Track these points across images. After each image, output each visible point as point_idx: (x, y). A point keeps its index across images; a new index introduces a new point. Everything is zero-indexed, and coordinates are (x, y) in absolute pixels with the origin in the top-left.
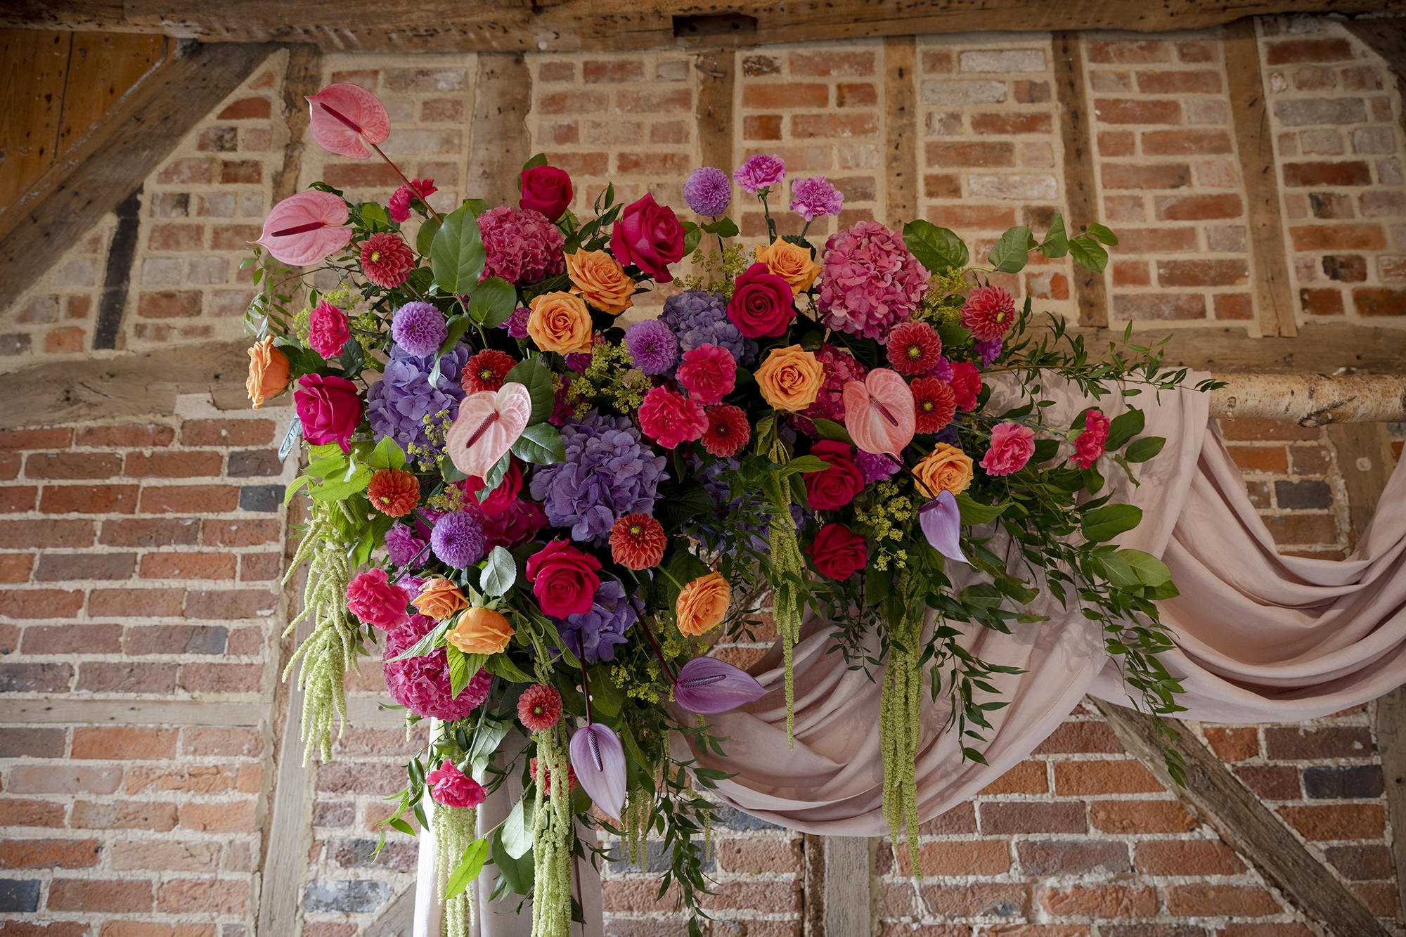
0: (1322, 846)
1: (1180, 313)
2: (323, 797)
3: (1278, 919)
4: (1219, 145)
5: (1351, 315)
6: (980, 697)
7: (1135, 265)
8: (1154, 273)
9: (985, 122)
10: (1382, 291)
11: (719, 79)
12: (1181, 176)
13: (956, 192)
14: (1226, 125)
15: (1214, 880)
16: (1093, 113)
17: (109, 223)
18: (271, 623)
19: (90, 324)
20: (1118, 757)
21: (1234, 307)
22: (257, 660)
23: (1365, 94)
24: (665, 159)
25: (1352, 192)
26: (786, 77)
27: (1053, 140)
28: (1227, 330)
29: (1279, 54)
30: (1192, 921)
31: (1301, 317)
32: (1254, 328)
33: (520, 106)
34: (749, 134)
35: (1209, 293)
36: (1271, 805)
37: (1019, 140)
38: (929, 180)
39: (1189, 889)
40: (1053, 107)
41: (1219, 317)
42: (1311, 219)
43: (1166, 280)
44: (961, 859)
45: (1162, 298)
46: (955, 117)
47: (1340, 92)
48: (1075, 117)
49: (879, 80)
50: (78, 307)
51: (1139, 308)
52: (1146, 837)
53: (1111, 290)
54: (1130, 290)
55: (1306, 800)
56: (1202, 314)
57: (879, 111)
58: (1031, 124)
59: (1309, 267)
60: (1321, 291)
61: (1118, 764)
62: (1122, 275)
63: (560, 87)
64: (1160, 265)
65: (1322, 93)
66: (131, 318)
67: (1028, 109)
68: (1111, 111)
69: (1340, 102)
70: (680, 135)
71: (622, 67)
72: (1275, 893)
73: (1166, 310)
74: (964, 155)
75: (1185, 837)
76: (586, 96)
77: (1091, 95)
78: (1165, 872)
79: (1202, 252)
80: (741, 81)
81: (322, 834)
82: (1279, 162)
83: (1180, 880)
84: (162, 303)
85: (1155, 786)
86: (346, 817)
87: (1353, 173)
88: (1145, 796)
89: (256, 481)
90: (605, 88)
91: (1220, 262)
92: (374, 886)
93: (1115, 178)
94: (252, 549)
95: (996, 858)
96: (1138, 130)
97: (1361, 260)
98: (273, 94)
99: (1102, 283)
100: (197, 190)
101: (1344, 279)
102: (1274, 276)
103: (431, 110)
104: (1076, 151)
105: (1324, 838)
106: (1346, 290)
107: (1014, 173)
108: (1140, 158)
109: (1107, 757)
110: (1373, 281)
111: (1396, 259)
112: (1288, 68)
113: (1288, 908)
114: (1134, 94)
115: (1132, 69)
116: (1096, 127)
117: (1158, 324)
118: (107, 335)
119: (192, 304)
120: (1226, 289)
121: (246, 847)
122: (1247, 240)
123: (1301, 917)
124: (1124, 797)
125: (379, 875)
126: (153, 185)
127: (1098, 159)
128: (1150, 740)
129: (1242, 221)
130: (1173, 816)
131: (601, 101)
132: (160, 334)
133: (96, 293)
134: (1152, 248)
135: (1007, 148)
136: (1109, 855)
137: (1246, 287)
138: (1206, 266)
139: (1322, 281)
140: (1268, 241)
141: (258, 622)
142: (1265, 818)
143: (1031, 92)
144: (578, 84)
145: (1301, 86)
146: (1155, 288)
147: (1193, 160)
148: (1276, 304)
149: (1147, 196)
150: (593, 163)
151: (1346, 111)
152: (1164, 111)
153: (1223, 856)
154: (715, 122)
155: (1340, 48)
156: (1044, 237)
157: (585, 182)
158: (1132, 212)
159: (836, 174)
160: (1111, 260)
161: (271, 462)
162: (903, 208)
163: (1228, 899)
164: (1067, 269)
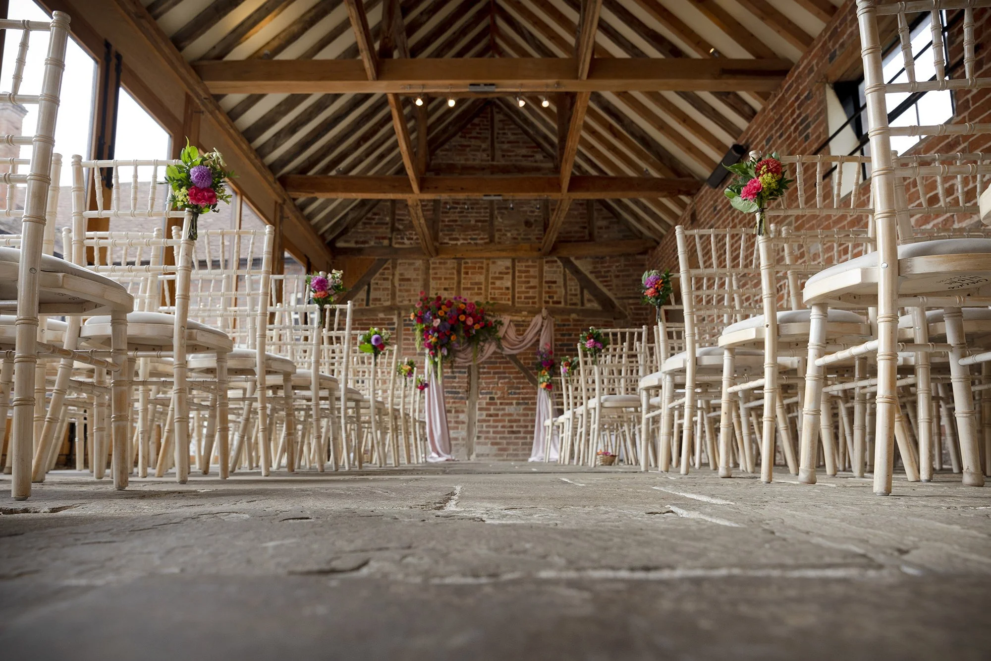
1: (526, 303)
3: (530, 385)
4: (535, 277)
5: (551, 304)
6: (482, 349)
9: (500, 273)
10: (556, 301)
11: (459, 265)
12: (529, 282)
13: (495, 284)
14: (537, 274)
16: (517, 272)
17: (366, 287)
19: (365, 303)
23: (558, 270)
24: (451, 278)
25: (554, 285)
26: (470, 265)
27: (510, 276)
29: (547, 262)
32: (537, 306)
33: (428, 269)
34: (464, 274)
35: (530, 300)
37: (505, 276)
38: (491, 282)
39: (519, 382)
40: (511, 271)
41: (531, 304)
42: (547, 289)
43: (525, 299)
44: (489, 378)
46: (496, 272)
47: (555, 269)
48: (514, 272)
49: (484, 266)
50: (362, 300)
51: (520, 303)
52: (514, 375)
53: (516, 300)
54: (519, 300)
56: (529, 304)
57: (484, 271)
58: (507, 273)
59: (546, 297)
61: (507, 360)
62: (518, 298)
63: (434, 266)
64: (524, 296)
65: (552, 269)
66: (371, 302)
67: (506, 271)
68: (520, 271)
70: (453, 274)
71: (445, 262)
72: (530, 382)
73: (524, 303)
74: (497, 278)
76: (439, 267)
77: (517, 269)
78: (516, 379)
79: (530, 294)
80: (463, 266)
82: (544, 280)
83: (517, 381)
84: (375, 300)
85: (515, 368)
87: (555, 282)
88: (514, 370)
89: (391, 327)
90: (442, 266)
91: (533, 296)
93: (519, 282)
95: (494, 378)
96: (523, 275)
97: (554, 296)
98: (390, 266)
100: (379, 282)
101: (551, 299)
102: (541, 298)
103: (415, 269)
104: (514, 278)
107: (504, 281)
108: (523, 279)
110: (555, 299)
111: (559, 296)
112: (548, 265)
114: (524, 269)
115: (524, 264)
116: (517, 274)
117: (523, 305)
118: (367, 304)
119: (380, 300)
120: (533, 300)
122: (537, 293)
124: (511, 370)
126: (372, 281)
127: (517, 279)
129: (537, 290)
130: (517, 373)
131: (441, 268)
132: (375, 304)
133: (365, 297)
134: (523, 294)
135: (503, 277)
136: (509, 378)
137: (536, 300)
138: (531, 296)
139: (548, 299)
140: (540, 293)
143: (507, 268)
144: (437, 265)
145: (549, 267)
146: (523, 300)
147: (531, 280)
148: (540, 303)
149: (524, 285)
150: (440, 279)
151: (555, 272)
152: (528, 271)
153: (524, 378)
154: (459, 272)
155: (556, 262)
156: (507, 292)
157: (439, 282)
158: (521, 288)
159: (477, 281)
160: (517, 295)
161: (394, 324)
162: (487, 287)
163: (523, 383)
164: (510, 297)
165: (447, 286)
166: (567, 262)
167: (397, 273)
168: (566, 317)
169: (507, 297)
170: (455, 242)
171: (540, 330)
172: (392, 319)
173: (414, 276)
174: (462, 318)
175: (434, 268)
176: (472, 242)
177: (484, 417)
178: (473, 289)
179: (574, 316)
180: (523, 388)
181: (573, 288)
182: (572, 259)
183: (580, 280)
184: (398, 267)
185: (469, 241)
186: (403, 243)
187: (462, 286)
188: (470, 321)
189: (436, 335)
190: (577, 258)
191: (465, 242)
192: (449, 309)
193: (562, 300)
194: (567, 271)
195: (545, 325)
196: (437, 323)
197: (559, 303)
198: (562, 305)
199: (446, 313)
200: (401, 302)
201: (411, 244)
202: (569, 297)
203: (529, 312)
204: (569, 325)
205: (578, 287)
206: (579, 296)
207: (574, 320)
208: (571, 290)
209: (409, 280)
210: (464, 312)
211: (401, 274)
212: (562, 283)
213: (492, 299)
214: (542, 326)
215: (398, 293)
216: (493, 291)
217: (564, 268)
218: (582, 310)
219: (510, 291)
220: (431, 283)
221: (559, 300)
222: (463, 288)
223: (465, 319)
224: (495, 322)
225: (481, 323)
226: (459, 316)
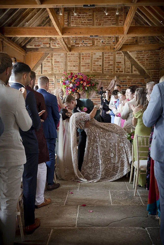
1: (108, 72)
4: (112, 60)
6: (90, 95)
9: (97, 59)
12: (109, 63)
13: (95, 64)
17: (41, 65)
19: (40, 72)
21: (111, 72)
23: (122, 57)
24: (77, 61)
26: (84, 55)
27: (101, 60)
29: (117, 53)
31: (115, 73)
32: (113, 73)
33: (66, 57)
34: (82, 59)
35: (110, 71)
37: (99, 60)
38: (93, 63)
40: (102, 57)
42: (117, 66)
46: (95, 58)
48: (103, 58)
49: (91, 55)
50: (39, 71)
53: (104, 71)
57: (90, 58)
58: (100, 59)
59: (117, 69)
63: (69, 55)
65: (119, 57)
66: (43, 72)
67: (100, 58)
68: (106, 58)
69: (120, 57)
70: (77, 59)
71: (73, 54)
74: (96, 61)
76: (71, 56)
77: (104, 56)
80: (81, 55)
82: (116, 62)
84: (45, 71)
87: (120, 63)
89: (52, 83)
90: (72, 56)
93: (105, 63)
94: (52, 87)
98: (50, 56)
100: (46, 63)
102: (114, 70)
103: (61, 57)
104: (103, 61)
106: (119, 71)
107: (99, 62)
108: (107, 61)
110: (120, 70)
112: (118, 55)
114: (107, 56)
115: (107, 54)
116: (104, 59)
117: (107, 73)
118: (42, 73)
119: (47, 71)
122: (113, 67)
126: (43, 63)
132: (45, 73)
133: (41, 70)
134: (107, 68)
135: (98, 60)
137: (112, 70)
138: (110, 69)
140: (114, 67)
143: (100, 56)
144: (71, 55)
145: (118, 56)
146: (107, 70)
147: (110, 61)
149: (107, 64)
150: (72, 61)
151: (121, 58)
152: (109, 58)
154: (80, 58)
155: (121, 53)
156: (100, 67)
157: (71, 63)
158: (106, 65)
159: (87, 62)
160: (104, 68)
161: (53, 81)
162: (92, 65)
164: (101, 69)
165: (75, 65)
166: (126, 53)
167: (53, 59)
168: (125, 78)
169: (100, 69)
170: (78, 45)
172: (52, 79)
173: (61, 60)
174: (82, 82)
175: (69, 57)
176: (85, 45)
178: (86, 66)
179: (128, 77)
181: (128, 65)
182: (128, 52)
183: (131, 61)
184: (54, 56)
185: (84, 45)
186: (55, 46)
187: (81, 65)
188: (85, 84)
189: (71, 90)
190: (130, 52)
191: (82, 45)
192: (76, 79)
193: (124, 71)
194: (126, 58)
196: (71, 85)
197: (122, 72)
198: (123, 73)
199: (75, 81)
200: (56, 72)
201: (59, 46)
202: (126, 69)
203: (109, 76)
204: (126, 81)
205: (130, 65)
206: (130, 69)
207: (128, 79)
208: (127, 66)
209: (58, 62)
210: (82, 80)
211: (55, 60)
212: (124, 62)
213: (94, 70)
215: (54, 68)
216: (94, 67)
217: (124, 56)
218: (132, 75)
219: (101, 67)
220: (68, 63)
221: (122, 70)
222: (82, 65)
223: (83, 83)
224: (95, 83)
225: (89, 85)
226: (80, 81)
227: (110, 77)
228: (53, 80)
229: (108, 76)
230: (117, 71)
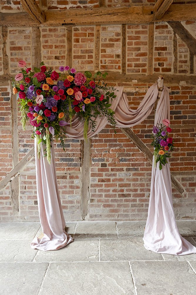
0: (146, 144)
1: (136, 72)
2: (20, 139)
3: (139, 152)
4: (145, 44)
5: (161, 72)
6: (94, 125)
7: (131, 64)
8: (133, 65)
9: (111, 40)
10: (166, 68)
11: (70, 31)
12: (139, 49)
13: (105, 52)
14: (147, 40)
15: (132, 148)
16: (127, 38)
18: (10, 116)
20: (122, 133)
21: (144, 71)
22: (9, 121)
23: (169, 35)
24: (62, 46)
25: (164, 52)
26: (80, 32)
27: (120, 43)
28: (143, 74)
29: (157, 27)
30: (129, 153)
31: (153, 72)
32: (147, 74)
33: (39, 36)
34: (75, 42)
35: (141, 68)
36: (140, 139)
37: (115, 43)
38: (102, 50)
39: (129, 149)
40: (121, 37)
41: (142, 72)
42: (158, 56)
43: (135, 66)
44: (101, 146)
45: (134, 69)
46: (106, 39)
47: (165, 35)
48: (124, 39)
49: (95, 32)
51: (130, 71)
52: (124, 143)
53: (127, 68)
54: (129, 68)
55: (145, 138)
56: (139, 72)
57: (94, 38)
58: (117, 40)
59: (156, 64)
60: (157, 68)
61: (121, 134)
62: (129, 66)
63: (45, 33)
64: (134, 64)
65: (162, 35)
67: (117, 37)
68: (130, 38)
69: (165, 36)
70: (64, 42)
71: (55, 29)
72: (139, 149)
73: (134, 71)
74: (107, 46)
75: (129, 143)
76: (49, 35)
77: (127, 35)
78: (126, 147)
79: (141, 62)
80: (73, 32)
81: (20, 143)
82: (154, 46)
83: (128, 148)
86: (23, 141)
87: (165, 49)
88: (125, 138)
89: (6, 97)
90: (52, 33)
91: (143, 63)
92: (27, 149)
93: (130, 50)
94: (6, 106)
95: (106, 146)
96: (134, 41)
97: (164, 63)
99: (126, 67)
101: (161, 66)
102: (151, 66)
103: (26, 37)
104: (124, 45)
105: (146, 143)
107: (114, 49)
108: (134, 46)
109: (120, 133)
110: (165, 67)
111: (168, 63)
112: (158, 30)
113: (141, 151)
114: (134, 35)
115: (134, 30)
116: (127, 41)
117: (133, 73)
120: (143, 68)
121: (11, 145)
122: (147, 60)
123: (142, 152)
124: (122, 138)
125: (28, 148)
127: (127, 46)
128: (126, 131)
129: (147, 57)
130: (128, 140)
131: (52, 36)
134: (133, 61)
135: (113, 44)
136: (119, 145)
137: (146, 67)
138: (141, 64)
139: (158, 67)
140: (151, 60)
141: (9, 116)
142: (139, 141)
143: (118, 34)
144: (48, 33)
145: (160, 33)
146: (133, 68)
147: (141, 46)
148: (150, 70)
149: (134, 53)
150: (51, 47)
151: (165, 38)
152: (138, 38)
153: (134, 145)
154: (69, 40)
155: (166, 27)
156: (118, 59)
157: (50, 50)
158: (131, 55)
159: (88, 49)
160: (127, 63)
161: (8, 94)
162: (97, 54)
163: (133, 150)
164: (121, 65)
165: (58, 55)
166: (178, 27)
167: (8, 41)
168: (176, 85)
169: (118, 65)
170: (63, 6)
171: (156, 103)
172: (6, 89)
173: (25, 45)
174: (70, 92)
175: (44, 36)
176: (82, 6)
177: (96, 182)
178: (84, 57)
179: (183, 83)
180: (133, 155)
181: (183, 54)
182: (183, 23)
183: (190, 46)
184: (9, 35)
185: (79, 4)
186: (10, 8)
187: (73, 54)
188: (79, 96)
189: (41, 112)
190: (188, 23)
191: (75, 6)
192: (55, 83)
193: (172, 68)
194: (178, 37)
195: (161, 97)
196: (40, 99)
197: (169, 70)
198: (172, 73)
199: (51, 87)
200: (14, 71)
201: (18, 8)
202: (179, 64)
203: (139, 80)
204: (178, 93)
205: (188, 54)
206: (189, 63)
207: (183, 88)
208: (181, 57)
209: (20, 48)
210: (72, 85)
211: (12, 43)
212: (173, 49)
213: (103, 67)
214: (158, 98)
215: (10, 63)
216: (103, 59)
217: (175, 34)
218: (191, 78)
219: (121, 59)
220: (42, 52)
221: (168, 67)
222: (74, 56)
223: (74, 94)
224: (107, 94)
225: (91, 97)
226: (66, 90)
227: (140, 83)
228: (8, 91)
229: (136, 81)
230: (157, 70)
